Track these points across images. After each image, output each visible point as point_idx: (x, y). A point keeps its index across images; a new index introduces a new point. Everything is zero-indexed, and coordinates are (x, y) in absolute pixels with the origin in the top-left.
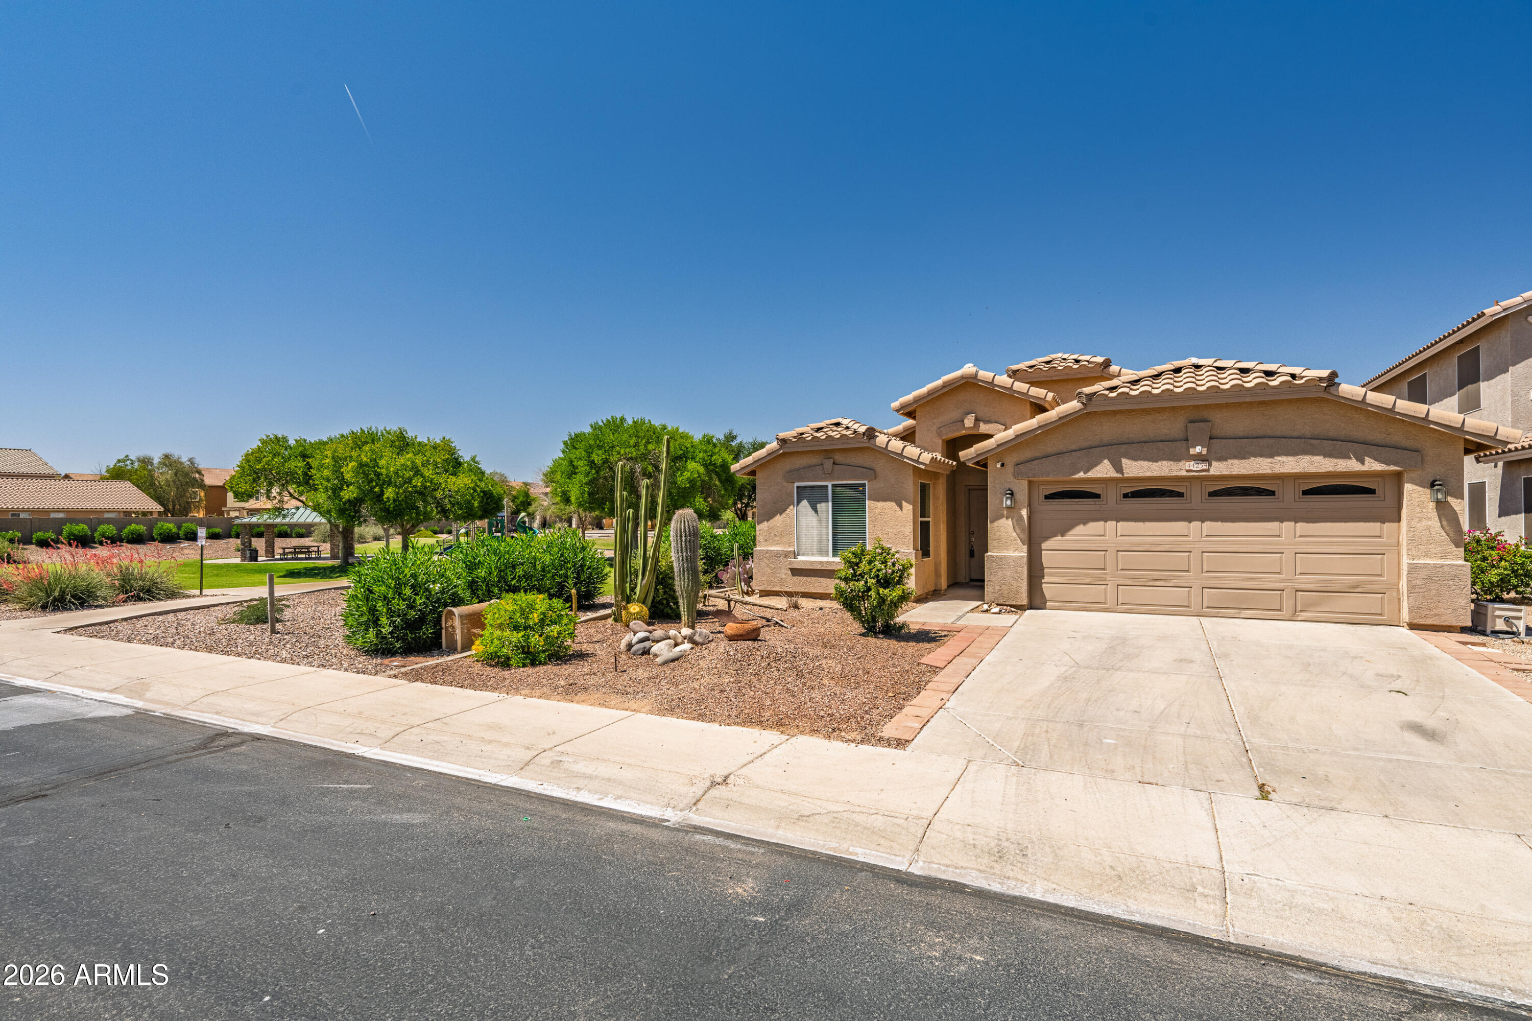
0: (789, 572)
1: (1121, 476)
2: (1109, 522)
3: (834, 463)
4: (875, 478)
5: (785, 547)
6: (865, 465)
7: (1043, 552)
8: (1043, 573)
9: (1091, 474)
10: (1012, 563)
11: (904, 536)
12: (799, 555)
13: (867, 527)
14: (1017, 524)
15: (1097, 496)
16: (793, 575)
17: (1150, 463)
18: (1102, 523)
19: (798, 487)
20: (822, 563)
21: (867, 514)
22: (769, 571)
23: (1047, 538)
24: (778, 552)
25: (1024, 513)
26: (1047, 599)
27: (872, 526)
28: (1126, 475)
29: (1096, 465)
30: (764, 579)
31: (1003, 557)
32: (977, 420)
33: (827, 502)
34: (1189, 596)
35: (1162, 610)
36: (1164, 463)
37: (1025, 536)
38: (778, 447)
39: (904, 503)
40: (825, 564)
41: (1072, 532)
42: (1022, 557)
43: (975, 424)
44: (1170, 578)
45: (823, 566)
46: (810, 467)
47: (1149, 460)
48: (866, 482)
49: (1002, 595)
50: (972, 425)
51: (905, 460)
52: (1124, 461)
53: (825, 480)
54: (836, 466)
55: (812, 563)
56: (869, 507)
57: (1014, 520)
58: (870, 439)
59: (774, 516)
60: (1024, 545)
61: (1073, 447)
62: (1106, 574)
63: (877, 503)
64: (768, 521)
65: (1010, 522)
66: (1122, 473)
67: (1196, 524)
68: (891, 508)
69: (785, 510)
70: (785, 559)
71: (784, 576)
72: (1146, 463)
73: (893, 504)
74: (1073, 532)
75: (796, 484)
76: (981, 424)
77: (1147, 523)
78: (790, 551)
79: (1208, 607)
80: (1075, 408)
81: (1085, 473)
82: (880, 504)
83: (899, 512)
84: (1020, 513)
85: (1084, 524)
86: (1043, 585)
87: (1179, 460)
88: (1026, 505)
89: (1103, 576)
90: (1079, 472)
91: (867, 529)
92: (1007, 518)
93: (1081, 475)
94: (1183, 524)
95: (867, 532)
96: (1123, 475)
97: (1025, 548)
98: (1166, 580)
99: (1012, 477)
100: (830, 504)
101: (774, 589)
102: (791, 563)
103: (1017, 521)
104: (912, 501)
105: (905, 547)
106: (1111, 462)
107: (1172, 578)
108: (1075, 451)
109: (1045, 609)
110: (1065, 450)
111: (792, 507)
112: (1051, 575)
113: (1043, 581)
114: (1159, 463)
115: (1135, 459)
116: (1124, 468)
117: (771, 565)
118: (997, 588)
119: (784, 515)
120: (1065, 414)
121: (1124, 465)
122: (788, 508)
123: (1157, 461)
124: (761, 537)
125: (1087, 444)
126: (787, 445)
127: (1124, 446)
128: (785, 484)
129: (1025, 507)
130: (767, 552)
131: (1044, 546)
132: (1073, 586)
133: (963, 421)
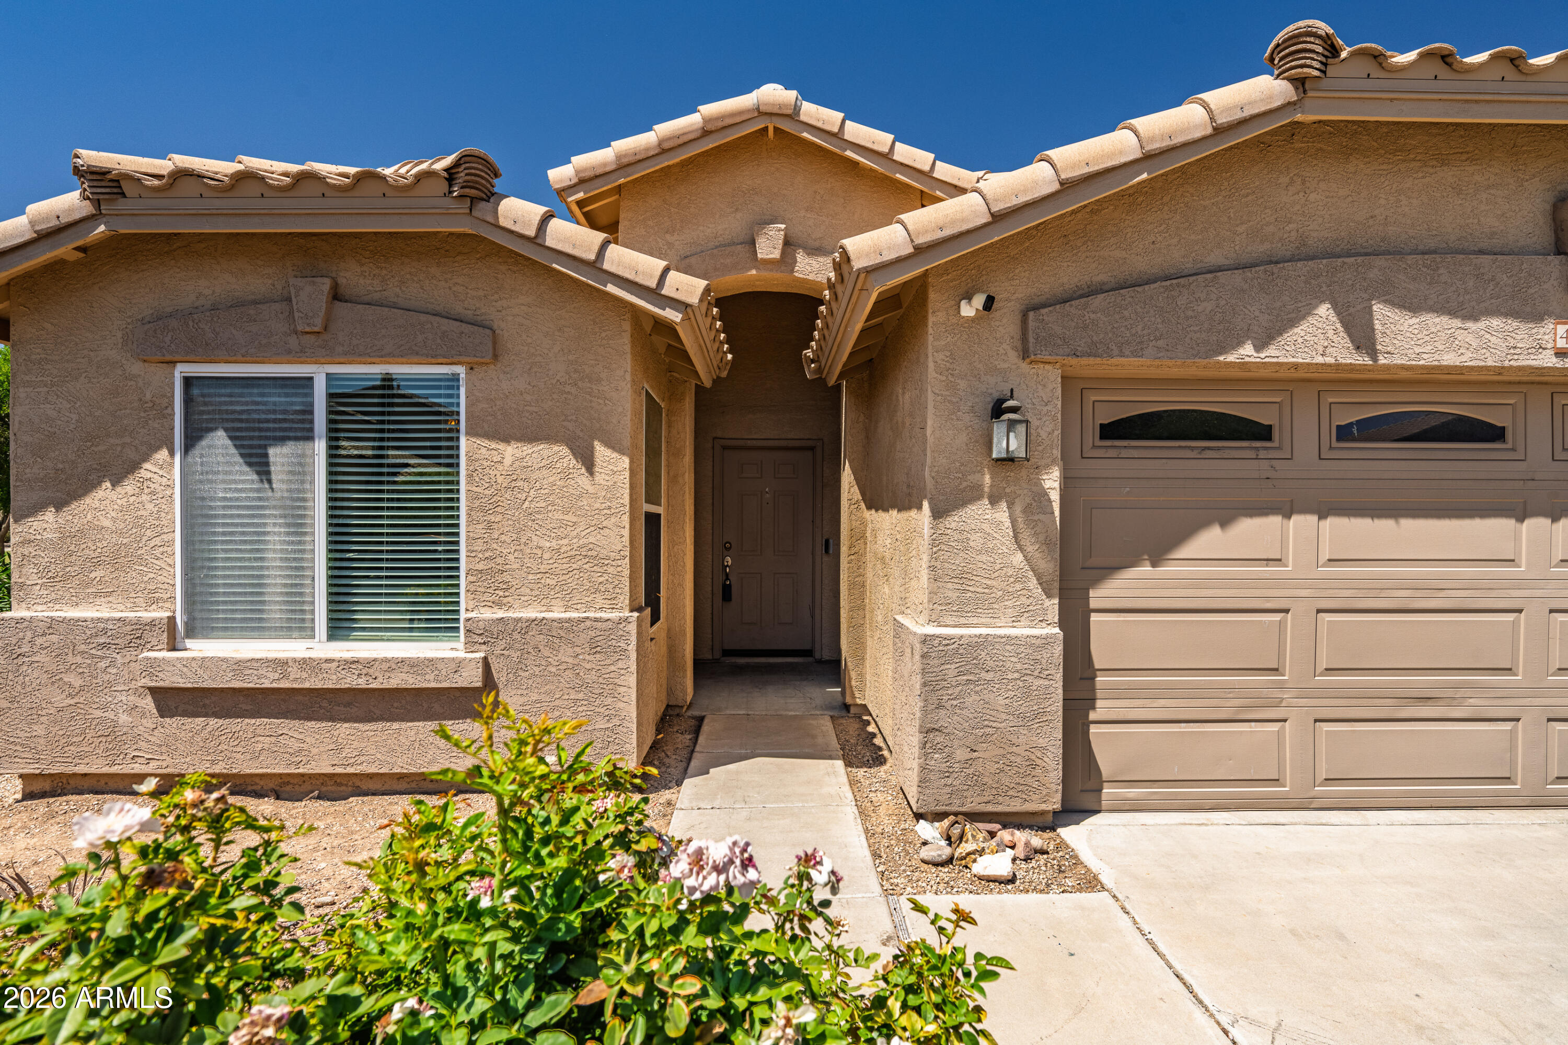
0: (148, 703)
1: (1368, 361)
2: (1295, 518)
3: (336, 296)
4: (496, 357)
5: (135, 607)
6: (458, 309)
7: (1094, 617)
8: (1093, 689)
9: (1274, 354)
10: (1013, 663)
11: (599, 561)
12: (191, 632)
13: (463, 530)
14: (1027, 522)
15: (1263, 433)
16: (164, 711)
17: (1457, 323)
18: (1275, 521)
19: (188, 382)
20: (281, 664)
21: (463, 487)
22: (60, 699)
23: (1109, 570)
24: (100, 628)
25: (1052, 481)
26: (1105, 774)
27: (480, 529)
28: (1382, 361)
29: (1293, 322)
30: (39, 730)
31: (983, 642)
32: (789, 244)
33: (310, 438)
34: (1513, 747)
35: (1444, 795)
36: (1496, 322)
37: (1049, 566)
38: (87, 208)
39: (601, 451)
40: (294, 672)
41: (1185, 551)
42: (1047, 641)
43: (783, 253)
44: (1461, 693)
45: (285, 676)
46: (240, 304)
47: (1452, 313)
48: (461, 370)
49: (976, 782)
50: (776, 254)
51: (611, 288)
52: (1378, 309)
53: (300, 356)
54: (341, 308)
55: (240, 665)
56: (470, 459)
57: (1018, 509)
58: (474, 200)
59: (87, 486)
60: (1049, 596)
61: (1215, 258)
62: (1281, 686)
63: (501, 446)
64: (59, 506)
65: (1002, 514)
66: (1373, 354)
67: (1536, 525)
68: (549, 467)
69: (134, 467)
70: (130, 655)
71: (124, 718)
72: (1445, 319)
73: (563, 450)
74: (1189, 549)
75: (182, 370)
76: (800, 256)
77: (1407, 524)
78: (152, 623)
79: (1560, 779)
80: (1271, 97)
81: (1258, 348)
82: (511, 452)
83: (584, 481)
84: (1038, 483)
85: (1225, 523)
86: (1093, 729)
87: (1537, 317)
88: (1057, 453)
89: (1277, 693)
90: (1240, 344)
91: (463, 539)
92: (994, 501)
93: (1247, 352)
94: (1503, 525)
95: (463, 547)
96: (1375, 359)
97: (1053, 605)
98: (1451, 701)
99: (1013, 356)
100: (320, 447)
101: (82, 769)
102: (152, 666)
103: (1027, 510)
104: (627, 442)
105: (600, 602)
106: (1338, 314)
107: (1469, 693)
108: (1220, 269)
109: (1099, 812)
110: (1189, 266)
111: (163, 454)
112: (1118, 693)
113: (1093, 716)
114: (1482, 324)
115: (1412, 306)
116: (1378, 336)
117: (70, 678)
118: (961, 754)
119: (129, 487)
120: (1239, 115)
121: (1378, 326)
122: (146, 458)
123: (1476, 319)
124: (30, 569)
125: (1260, 249)
126: (121, 205)
127: (1380, 261)
128: (136, 368)
129: (1054, 462)
130: (52, 625)
131: (1098, 596)
132: (1183, 727)
133: (753, 243)
